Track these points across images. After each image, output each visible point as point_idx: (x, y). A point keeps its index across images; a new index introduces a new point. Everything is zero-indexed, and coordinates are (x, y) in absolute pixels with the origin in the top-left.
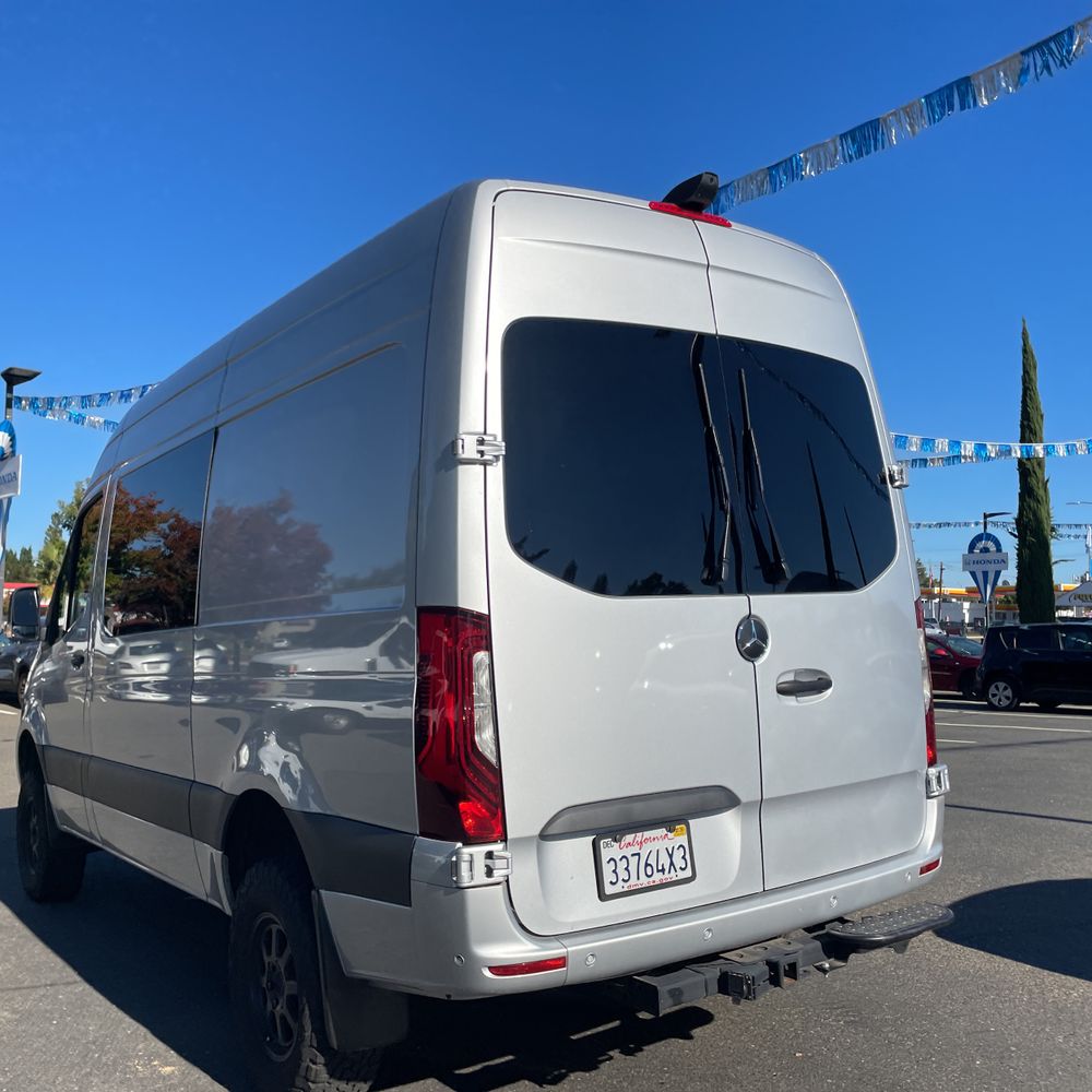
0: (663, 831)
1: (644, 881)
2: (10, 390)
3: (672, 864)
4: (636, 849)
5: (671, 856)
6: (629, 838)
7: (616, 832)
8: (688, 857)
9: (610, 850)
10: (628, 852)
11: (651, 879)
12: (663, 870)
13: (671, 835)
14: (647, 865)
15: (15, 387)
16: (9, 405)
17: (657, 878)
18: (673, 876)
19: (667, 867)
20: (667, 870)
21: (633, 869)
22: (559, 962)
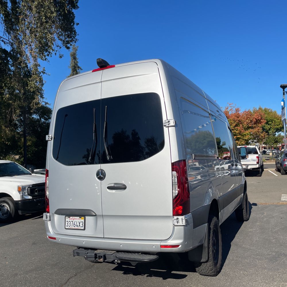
0: (78, 218)
1: (73, 227)
2: (284, 90)
3: (79, 225)
4: (72, 220)
5: (79, 223)
6: (71, 217)
7: (69, 216)
8: (83, 224)
9: (68, 219)
10: (71, 220)
11: (75, 227)
12: (77, 226)
13: (80, 219)
14: (74, 224)
15: (285, 89)
16: (284, 94)
17: (76, 227)
18: (79, 228)
19: (78, 226)
20: (78, 227)
21: (71, 224)
22: (55, 239)
